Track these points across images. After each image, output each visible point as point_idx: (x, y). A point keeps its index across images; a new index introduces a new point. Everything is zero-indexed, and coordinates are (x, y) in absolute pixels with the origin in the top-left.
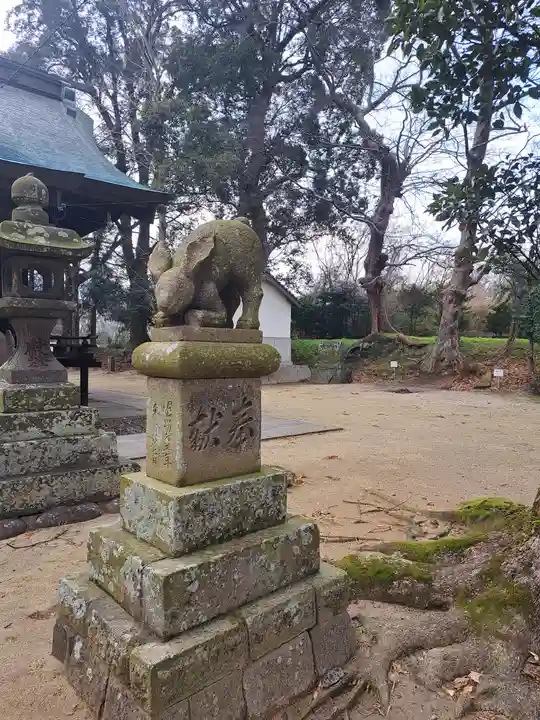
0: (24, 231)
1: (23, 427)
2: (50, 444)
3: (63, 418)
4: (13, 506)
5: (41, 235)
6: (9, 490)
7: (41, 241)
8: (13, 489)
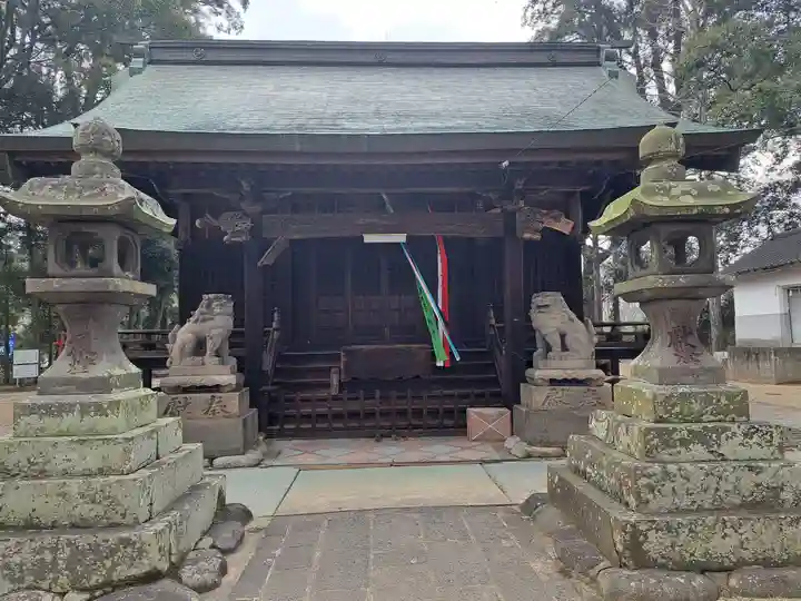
0: (667, 191)
1: (684, 443)
2: (725, 470)
3: (734, 434)
4: (692, 555)
5: (688, 193)
6: (687, 531)
7: (690, 201)
8: (691, 531)
